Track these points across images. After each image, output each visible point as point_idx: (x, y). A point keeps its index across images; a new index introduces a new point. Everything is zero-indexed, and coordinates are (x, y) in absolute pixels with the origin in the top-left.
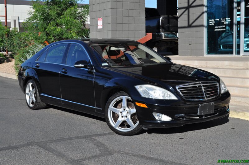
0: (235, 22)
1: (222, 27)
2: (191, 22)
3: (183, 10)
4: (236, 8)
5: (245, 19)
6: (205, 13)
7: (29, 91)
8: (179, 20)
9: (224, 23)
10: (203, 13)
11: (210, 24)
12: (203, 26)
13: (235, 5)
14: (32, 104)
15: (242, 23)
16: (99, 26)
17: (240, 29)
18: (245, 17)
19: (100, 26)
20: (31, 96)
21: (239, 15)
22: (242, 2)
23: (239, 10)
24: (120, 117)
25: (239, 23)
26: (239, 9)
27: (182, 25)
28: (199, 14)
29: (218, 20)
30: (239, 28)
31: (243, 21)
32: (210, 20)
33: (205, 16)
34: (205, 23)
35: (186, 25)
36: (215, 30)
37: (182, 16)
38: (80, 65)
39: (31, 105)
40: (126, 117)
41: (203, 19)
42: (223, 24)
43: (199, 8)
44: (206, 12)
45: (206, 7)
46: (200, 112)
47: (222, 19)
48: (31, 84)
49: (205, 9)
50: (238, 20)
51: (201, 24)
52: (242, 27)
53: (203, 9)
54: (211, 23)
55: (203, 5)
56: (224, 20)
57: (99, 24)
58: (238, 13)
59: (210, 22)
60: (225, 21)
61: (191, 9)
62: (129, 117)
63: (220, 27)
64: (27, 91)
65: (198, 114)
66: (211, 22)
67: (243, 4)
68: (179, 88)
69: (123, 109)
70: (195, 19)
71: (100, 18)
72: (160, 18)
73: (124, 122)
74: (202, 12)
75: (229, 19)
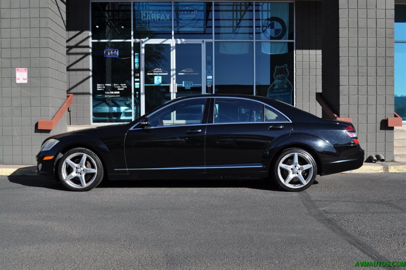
0: (133, 88)
1: (115, 93)
4: (134, 75)
6: (91, 78)
9: (119, 89)
10: (89, 77)
11: (98, 89)
12: (88, 93)
13: (133, 73)
16: (19, 79)
18: (145, 85)
19: (21, 80)
21: (138, 82)
25: (138, 90)
26: (138, 75)
29: (110, 85)
31: (143, 88)
32: (98, 85)
33: (91, 80)
34: (91, 90)
36: (106, 96)
41: (89, 83)
42: (116, 90)
44: (92, 76)
45: (92, 71)
47: (114, 85)
49: (91, 74)
50: (137, 86)
53: (89, 73)
55: (88, 70)
56: (118, 86)
58: (136, 80)
59: (97, 87)
63: (112, 93)
66: (99, 87)
67: (142, 73)
71: (20, 69)
74: (86, 76)
75: (124, 86)
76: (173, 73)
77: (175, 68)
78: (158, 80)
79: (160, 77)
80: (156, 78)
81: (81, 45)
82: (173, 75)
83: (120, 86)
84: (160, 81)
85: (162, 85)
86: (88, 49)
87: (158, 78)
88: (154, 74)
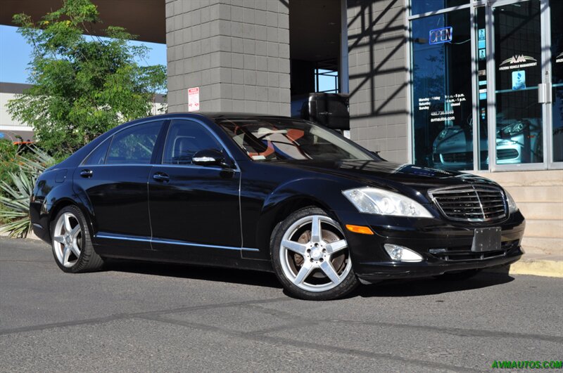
0: (474, 101)
1: (446, 113)
2: (377, 106)
3: (360, 81)
4: (476, 73)
5: (497, 96)
6: (409, 86)
7: (63, 231)
8: (351, 101)
9: (452, 105)
10: (405, 85)
11: (420, 108)
12: (404, 112)
13: (474, 67)
14: (69, 261)
15: (491, 105)
16: (191, 105)
17: (486, 116)
18: (497, 92)
19: (193, 106)
20: (68, 244)
21: (484, 87)
22: (489, 59)
23: (483, 78)
24: (307, 260)
25: (483, 104)
26: (484, 74)
27: (359, 113)
28: (397, 87)
29: (438, 98)
30: (483, 115)
31: (492, 99)
32: (420, 100)
33: (409, 90)
34: (409, 107)
35: (368, 111)
36: (432, 120)
37: (358, 92)
38: (205, 159)
39: (67, 264)
40: (321, 260)
41: (405, 97)
42: (448, 107)
43: (395, 74)
44: (411, 82)
45: (411, 72)
46: (476, 245)
47: (446, 97)
48: (67, 216)
49: (408, 77)
50: (483, 97)
51: (400, 108)
52: (492, 112)
53: (405, 77)
54: (422, 106)
55: (403, 69)
56: (451, 99)
57: (189, 103)
58: (482, 83)
59: (420, 104)
60: (453, 100)
61: (377, 78)
62: (327, 258)
63: (442, 113)
64: (57, 233)
65: (473, 248)
66: (423, 104)
67: (491, 65)
68: (434, 195)
69: (313, 244)
70: (386, 98)
71: (193, 90)
72: (308, 97)
73: (317, 270)
74: (402, 83)
75: (461, 97)
76: (546, 55)
77: (549, 43)
78: (518, 79)
79: (523, 73)
80: (515, 74)
81: (394, 25)
82: (546, 63)
83: (455, 98)
84: (523, 79)
85: (525, 88)
86: (403, 30)
87: (519, 75)
88: (512, 67)
